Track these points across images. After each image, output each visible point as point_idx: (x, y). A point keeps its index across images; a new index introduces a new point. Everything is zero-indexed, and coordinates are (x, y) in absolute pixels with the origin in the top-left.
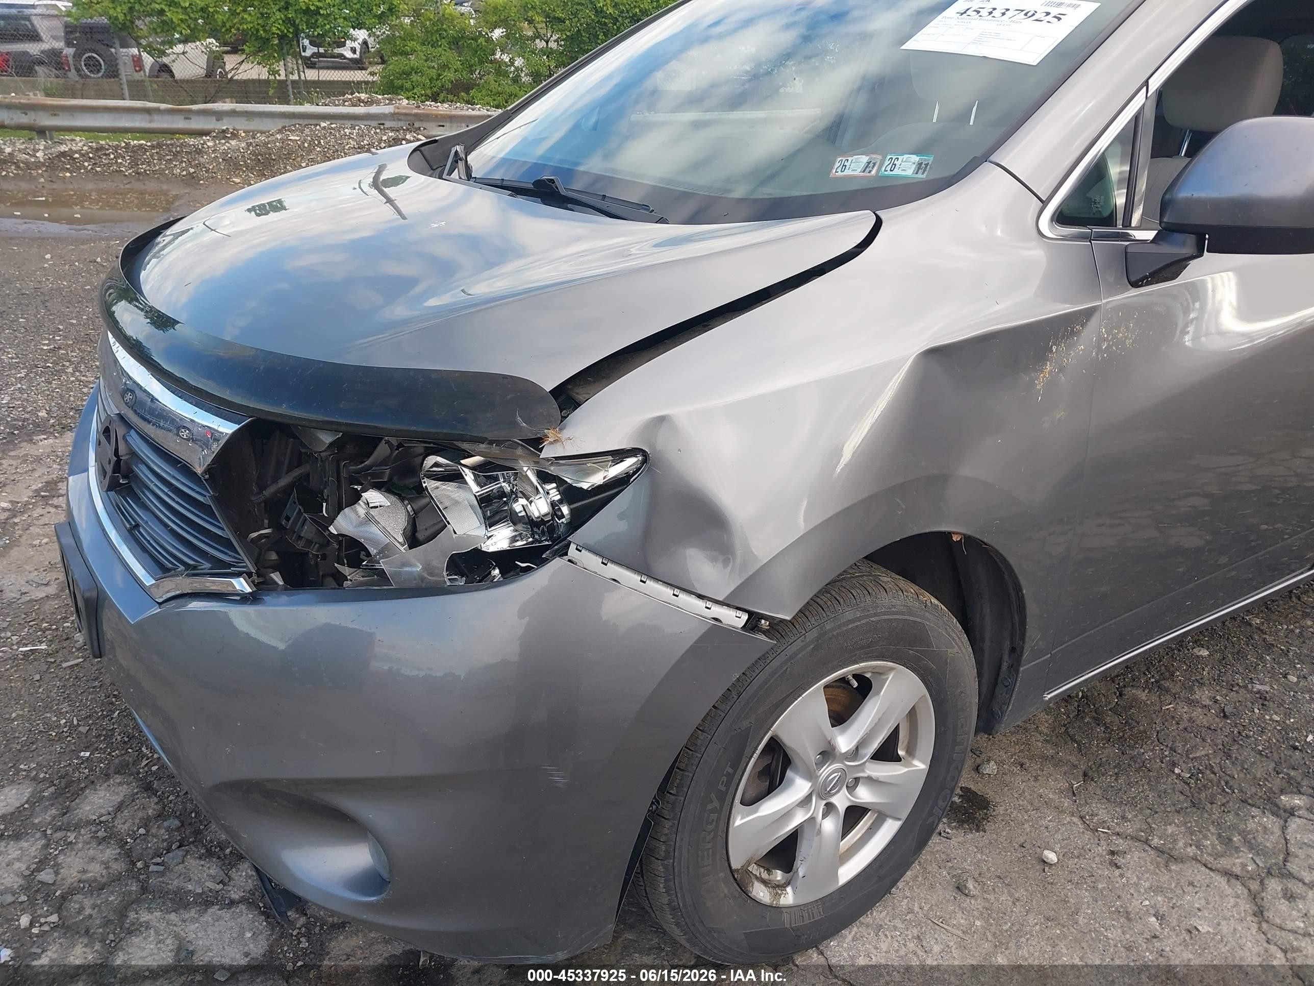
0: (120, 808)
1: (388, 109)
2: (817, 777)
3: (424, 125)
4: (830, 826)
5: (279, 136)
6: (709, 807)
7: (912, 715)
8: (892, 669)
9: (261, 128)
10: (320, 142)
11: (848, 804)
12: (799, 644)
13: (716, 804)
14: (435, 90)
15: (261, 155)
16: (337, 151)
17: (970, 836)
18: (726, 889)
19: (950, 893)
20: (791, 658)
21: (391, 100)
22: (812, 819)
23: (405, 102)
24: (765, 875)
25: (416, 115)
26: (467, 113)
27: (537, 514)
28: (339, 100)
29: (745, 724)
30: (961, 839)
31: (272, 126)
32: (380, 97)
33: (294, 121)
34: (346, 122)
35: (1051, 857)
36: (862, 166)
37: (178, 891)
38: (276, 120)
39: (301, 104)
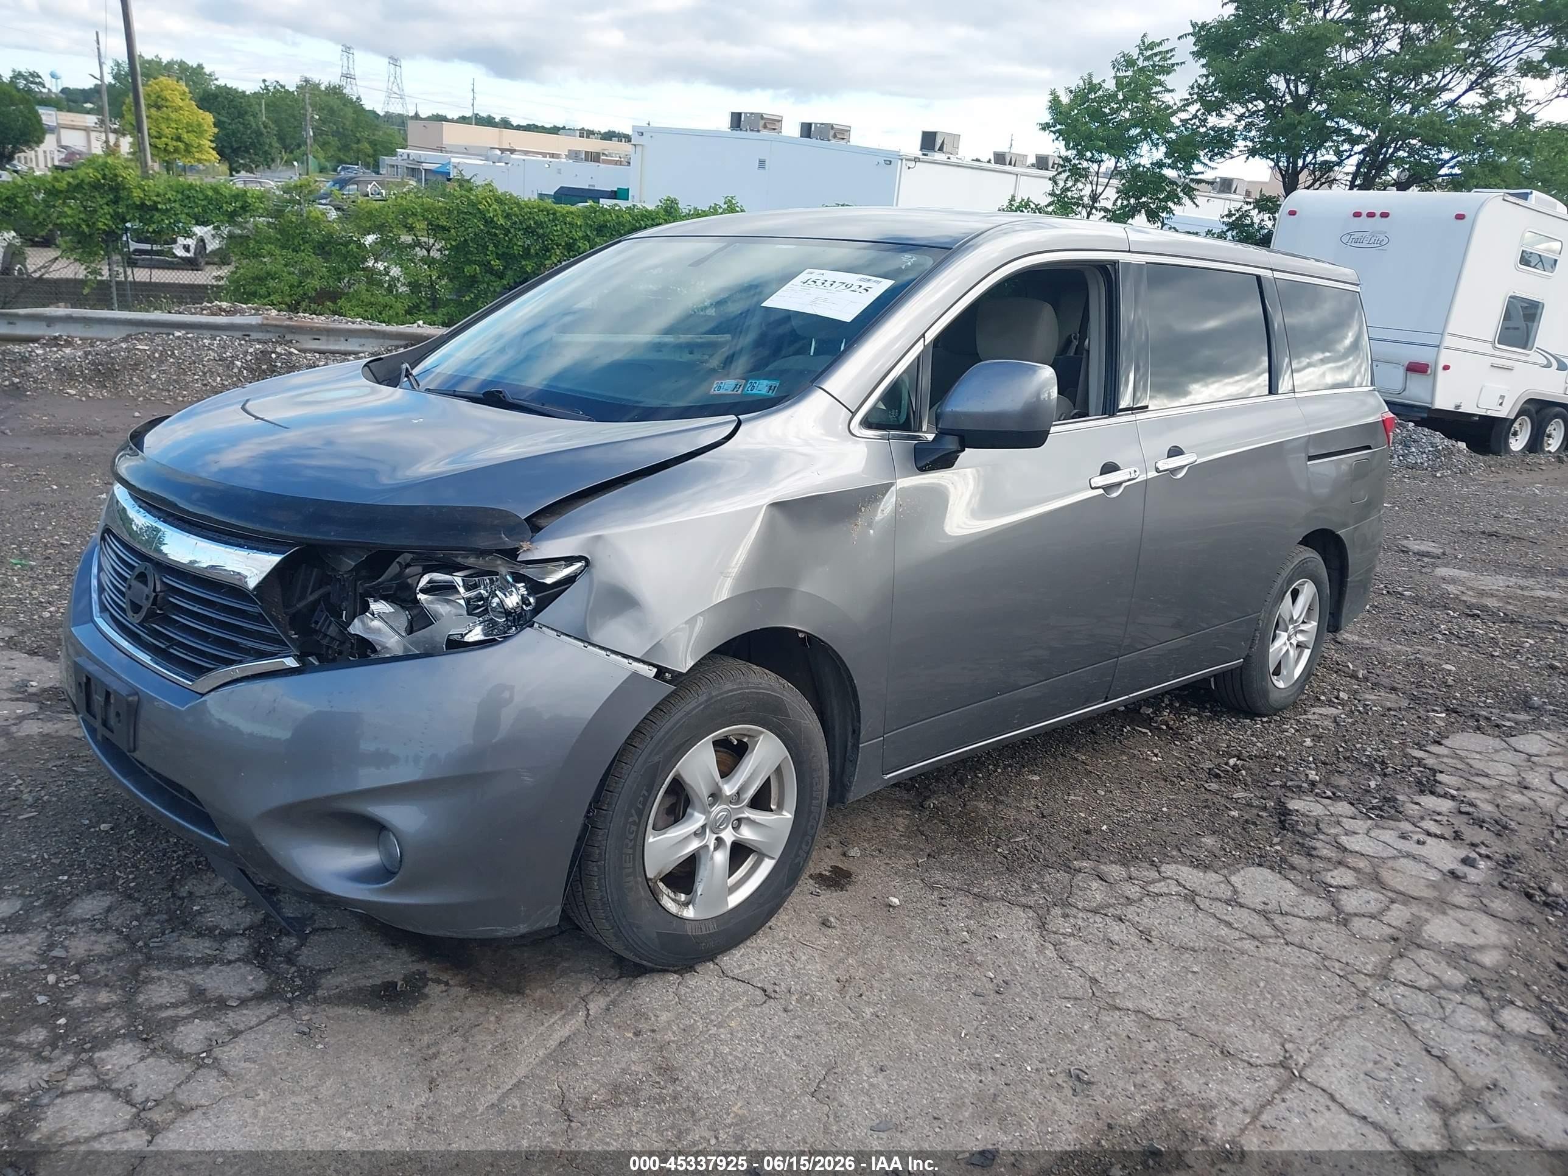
0: (109, 910)
1: (255, 320)
2: (710, 813)
3: (297, 337)
4: (721, 858)
5: (124, 345)
6: (631, 820)
7: (778, 770)
8: (762, 733)
9: (101, 335)
10: (173, 353)
11: (733, 839)
12: (693, 704)
13: (636, 818)
14: (295, 297)
15: (101, 364)
16: (195, 363)
17: (835, 894)
18: (644, 893)
19: (816, 927)
20: (688, 713)
21: (257, 310)
22: (706, 847)
23: (274, 313)
24: (672, 895)
25: (288, 327)
26: (346, 326)
27: (511, 606)
28: (196, 308)
29: (656, 759)
30: (828, 896)
31: (115, 334)
32: (244, 306)
33: (141, 330)
34: (205, 332)
35: (895, 901)
36: (733, 386)
37: (179, 958)
38: (121, 327)
39: (147, 311)
